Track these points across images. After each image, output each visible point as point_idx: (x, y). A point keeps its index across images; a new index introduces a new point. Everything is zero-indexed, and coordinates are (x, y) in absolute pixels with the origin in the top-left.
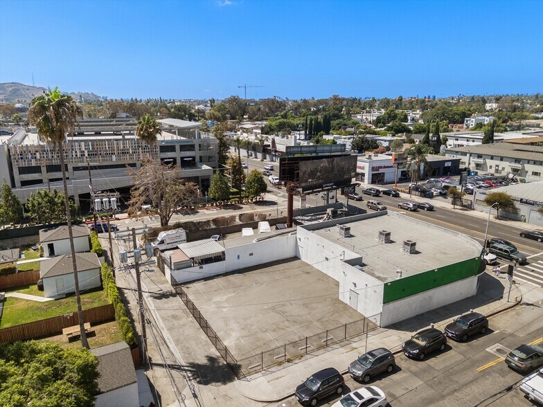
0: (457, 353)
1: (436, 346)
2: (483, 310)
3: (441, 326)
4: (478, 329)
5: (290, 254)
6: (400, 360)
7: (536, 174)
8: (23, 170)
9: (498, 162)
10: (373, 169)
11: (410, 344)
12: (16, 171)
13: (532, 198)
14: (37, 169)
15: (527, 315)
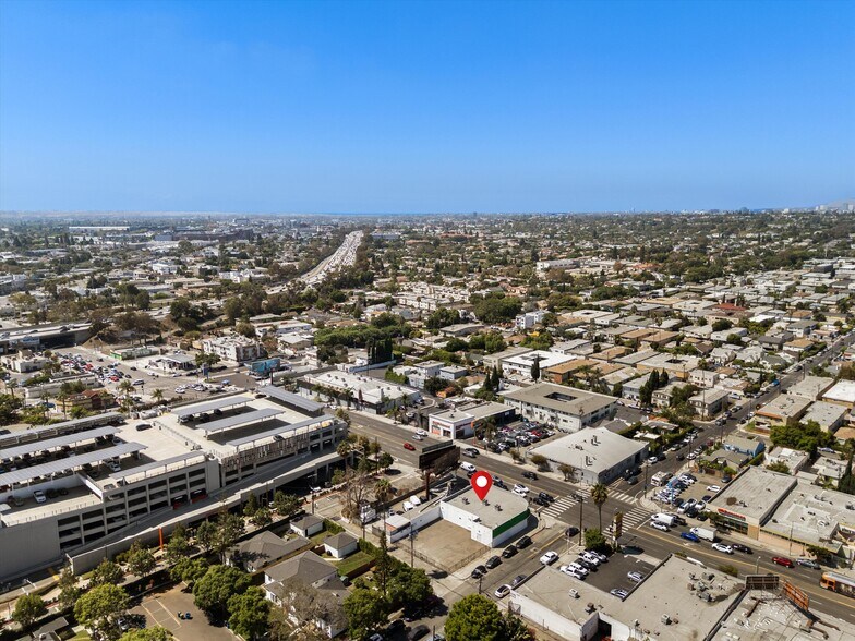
0: (521, 553)
1: (513, 552)
2: (529, 535)
3: (514, 544)
4: (528, 542)
5: (437, 516)
6: (502, 559)
7: (565, 421)
8: (228, 474)
9: (541, 410)
10: (457, 428)
11: (504, 553)
12: (223, 475)
13: (555, 459)
14: (235, 472)
15: (547, 533)
